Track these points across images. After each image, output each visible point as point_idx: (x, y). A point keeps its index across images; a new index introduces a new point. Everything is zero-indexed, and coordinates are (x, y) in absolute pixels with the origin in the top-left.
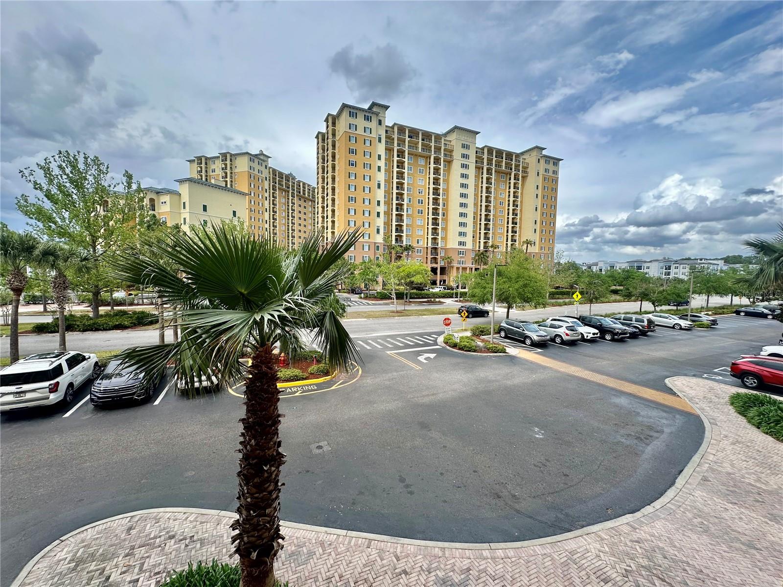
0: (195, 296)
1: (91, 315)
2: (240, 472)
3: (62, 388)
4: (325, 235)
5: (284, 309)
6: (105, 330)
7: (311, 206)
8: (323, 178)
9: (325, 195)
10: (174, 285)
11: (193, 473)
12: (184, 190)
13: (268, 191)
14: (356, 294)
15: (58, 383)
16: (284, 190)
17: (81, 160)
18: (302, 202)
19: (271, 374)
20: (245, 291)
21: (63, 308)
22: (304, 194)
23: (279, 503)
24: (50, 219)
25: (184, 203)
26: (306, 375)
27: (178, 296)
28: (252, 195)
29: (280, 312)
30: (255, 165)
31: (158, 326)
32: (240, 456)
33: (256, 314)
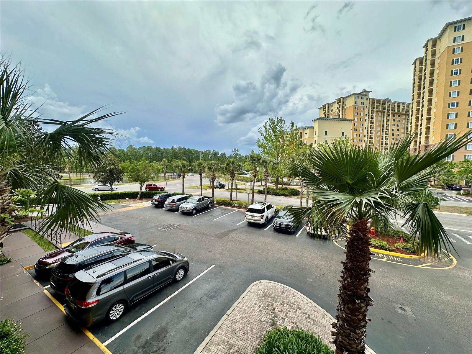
0: (320, 183)
1: (275, 188)
2: (340, 295)
3: (265, 218)
4: (418, 140)
5: (379, 197)
6: (279, 195)
7: (405, 119)
8: (419, 95)
9: (420, 108)
10: (310, 177)
11: (312, 280)
12: (316, 125)
13: (367, 115)
14: (452, 190)
15: (263, 215)
16: (381, 112)
17: (276, 120)
18: (396, 118)
19: (366, 239)
20: (351, 181)
21: (266, 184)
22: (398, 111)
23: (365, 331)
24: (265, 147)
25: (316, 132)
26: (392, 248)
27: (312, 183)
28: (356, 120)
29: (375, 198)
30: (360, 100)
31: (300, 196)
32: (341, 285)
33: (357, 197)
